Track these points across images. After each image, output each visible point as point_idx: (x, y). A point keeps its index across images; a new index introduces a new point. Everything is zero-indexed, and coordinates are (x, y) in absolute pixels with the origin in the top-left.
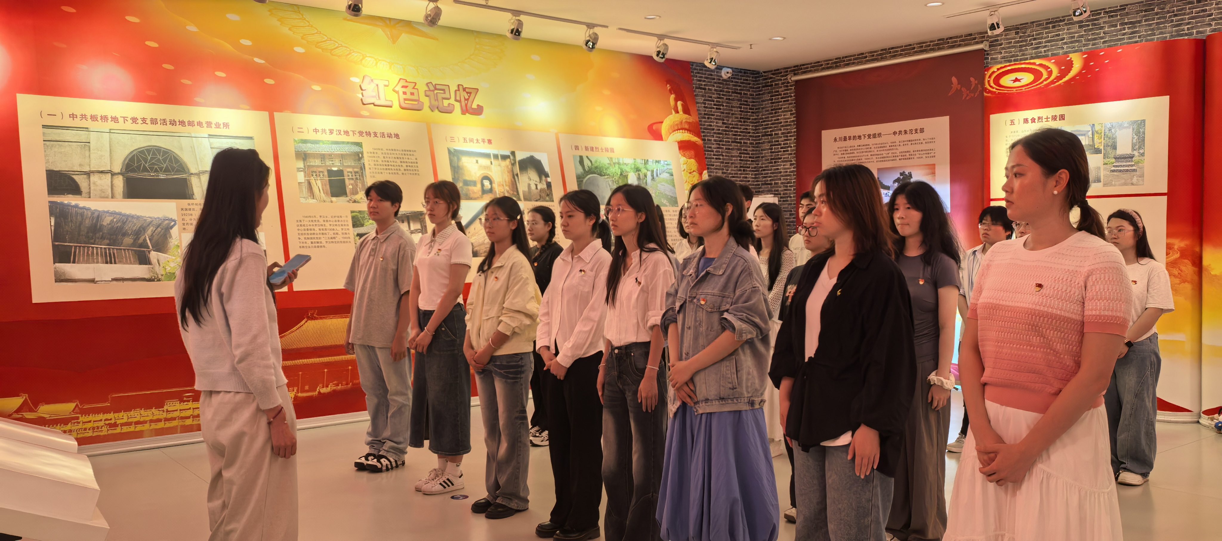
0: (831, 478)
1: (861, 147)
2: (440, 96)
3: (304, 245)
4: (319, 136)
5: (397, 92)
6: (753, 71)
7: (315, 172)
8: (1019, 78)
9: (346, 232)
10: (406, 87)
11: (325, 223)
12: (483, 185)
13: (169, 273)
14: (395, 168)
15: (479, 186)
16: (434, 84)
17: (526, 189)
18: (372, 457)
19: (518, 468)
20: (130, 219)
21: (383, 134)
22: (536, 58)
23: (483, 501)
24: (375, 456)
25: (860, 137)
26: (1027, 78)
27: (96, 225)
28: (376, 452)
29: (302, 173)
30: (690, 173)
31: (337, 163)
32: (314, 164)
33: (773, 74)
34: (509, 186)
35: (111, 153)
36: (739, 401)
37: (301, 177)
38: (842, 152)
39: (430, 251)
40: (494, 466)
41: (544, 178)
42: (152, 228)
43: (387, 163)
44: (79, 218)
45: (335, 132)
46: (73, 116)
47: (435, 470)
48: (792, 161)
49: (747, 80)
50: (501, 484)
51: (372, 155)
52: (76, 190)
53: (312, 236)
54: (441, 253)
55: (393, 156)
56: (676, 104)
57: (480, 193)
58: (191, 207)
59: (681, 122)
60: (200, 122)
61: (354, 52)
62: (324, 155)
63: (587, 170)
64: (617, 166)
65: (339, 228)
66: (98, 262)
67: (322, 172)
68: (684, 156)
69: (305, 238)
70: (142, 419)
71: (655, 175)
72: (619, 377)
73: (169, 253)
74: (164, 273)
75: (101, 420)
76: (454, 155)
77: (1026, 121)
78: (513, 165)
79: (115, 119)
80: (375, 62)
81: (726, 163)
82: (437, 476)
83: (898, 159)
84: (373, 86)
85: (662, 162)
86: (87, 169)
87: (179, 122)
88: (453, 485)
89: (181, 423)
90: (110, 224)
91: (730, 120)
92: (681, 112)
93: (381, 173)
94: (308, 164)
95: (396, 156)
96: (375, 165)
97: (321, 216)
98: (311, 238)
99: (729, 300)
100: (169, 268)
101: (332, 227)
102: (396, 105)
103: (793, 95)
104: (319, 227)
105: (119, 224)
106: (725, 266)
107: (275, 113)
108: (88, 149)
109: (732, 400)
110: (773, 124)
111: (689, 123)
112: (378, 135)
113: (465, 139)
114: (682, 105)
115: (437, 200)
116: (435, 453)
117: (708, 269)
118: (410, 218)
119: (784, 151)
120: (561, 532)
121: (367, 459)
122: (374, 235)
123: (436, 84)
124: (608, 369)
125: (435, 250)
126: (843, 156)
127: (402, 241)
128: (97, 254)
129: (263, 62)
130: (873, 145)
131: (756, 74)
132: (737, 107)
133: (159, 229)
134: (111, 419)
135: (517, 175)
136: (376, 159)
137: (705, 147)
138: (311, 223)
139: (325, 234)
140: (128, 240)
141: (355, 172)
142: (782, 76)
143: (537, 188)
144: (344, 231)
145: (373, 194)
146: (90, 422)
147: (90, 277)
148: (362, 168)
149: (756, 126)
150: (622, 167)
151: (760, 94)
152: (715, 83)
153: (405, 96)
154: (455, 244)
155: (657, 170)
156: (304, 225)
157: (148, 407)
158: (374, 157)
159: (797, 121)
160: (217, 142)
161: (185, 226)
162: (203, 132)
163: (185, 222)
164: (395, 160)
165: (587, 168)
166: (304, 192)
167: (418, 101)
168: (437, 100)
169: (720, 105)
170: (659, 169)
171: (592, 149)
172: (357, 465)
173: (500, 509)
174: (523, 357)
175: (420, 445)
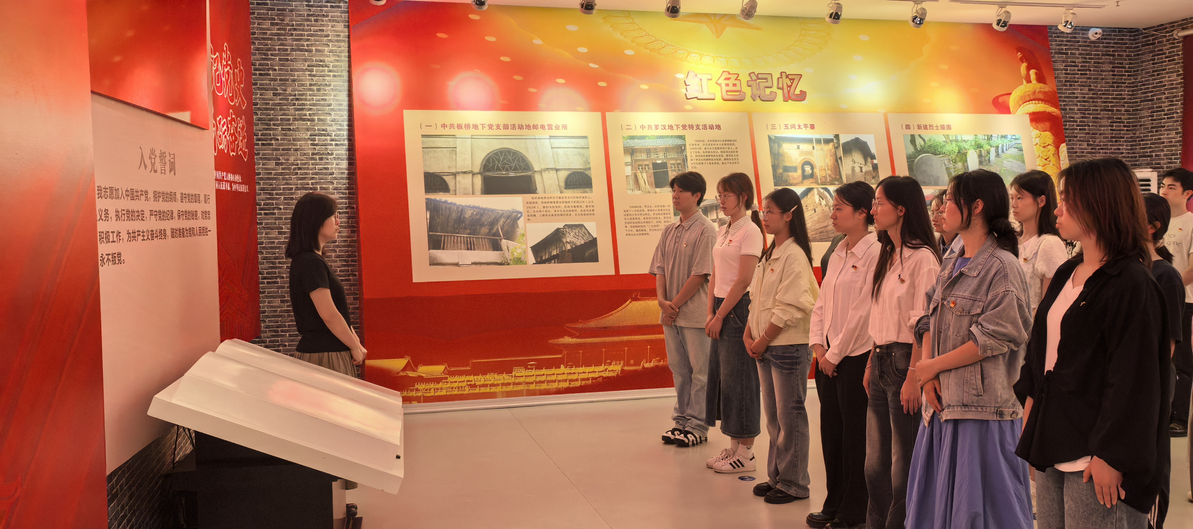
0: (1068, 504)
2: (763, 85)
3: (631, 233)
4: (646, 132)
5: (720, 85)
10: (728, 79)
11: (648, 212)
12: (803, 171)
13: (516, 258)
14: (716, 158)
15: (799, 172)
16: (756, 74)
17: (850, 172)
18: (678, 432)
19: (797, 457)
20: (486, 212)
21: (705, 126)
22: (864, 38)
23: (764, 485)
24: (681, 432)
27: (460, 217)
28: (681, 428)
29: (630, 167)
30: (1044, 147)
31: (661, 155)
32: (640, 158)
33: (1156, 31)
34: (832, 170)
35: (472, 156)
36: (985, 410)
37: (628, 171)
40: (775, 452)
41: (869, 160)
42: (503, 220)
43: (708, 154)
44: (448, 211)
45: (660, 127)
46: (444, 126)
47: (726, 450)
48: (1178, 129)
49: (1123, 39)
50: (780, 469)
51: (694, 147)
52: (444, 188)
53: (638, 224)
54: (732, 244)
55: (715, 146)
56: (1028, 73)
57: (801, 179)
58: (535, 200)
59: (1034, 93)
60: (542, 125)
61: (680, 49)
62: (649, 149)
63: (919, 149)
64: (954, 144)
65: (662, 217)
66: (461, 249)
67: (648, 165)
68: (1037, 128)
69: (631, 227)
70: (495, 383)
71: (1000, 151)
72: (881, 377)
73: (516, 241)
74: (512, 258)
75: (464, 381)
76: (774, 142)
78: (836, 148)
79: (476, 127)
80: (699, 57)
81: (1093, 134)
82: (728, 456)
84: (697, 80)
85: (1009, 137)
86: (453, 170)
87: (526, 126)
88: (743, 466)
89: (527, 388)
90: (471, 217)
91: (1099, 86)
92: (1034, 81)
93: (703, 164)
94: (635, 158)
95: (717, 147)
96: (696, 156)
97: (645, 206)
98: (637, 227)
99: (980, 303)
100: (516, 254)
101: (655, 216)
102: (718, 97)
103: (1180, 53)
104: (644, 216)
105: (478, 217)
106: (980, 267)
107: (607, 113)
108: (455, 153)
109: (976, 407)
110: (1154, 87)
111: (1045, 93)
112: (701, 127)
113: (786, 126)
114: (1036, 74)
116: (726, 434)
118: (710, 209)
119: (1168, 118)
121: (673, 433)
122: (679, 223)
123: (758, 74)
125: (727, 241)
127: (704, 228)
128: (461, 241)
129: (597, 66)
131: (1135, 32)
132: (1109, 71)
133: (509, 220)
134: (471, 381)
135: (840, 158)
136: (697, 150)
137: (1065, 117)
138: (637, 213)
139: (649, 222)
140: (485, 230)
141: (678, 164)
142: (1168, 32)
143: (861, 171)
145: (676, 185)
146: (456, 382)
147: (455, 261)
148: (685, 160)
149: (1133, 91)
150: (960, 144)
151: (1139, 55)
152: (1080, 46)
153: (727, 88)
154: (745, 235)
155: (1003, 145)
156: (630, 215)
157: (500, 372)
158: (696, 148)
159: (1184, 83)
160: (556, 143)
161: (530, 218)
162: (545, 134)
163: (530, 214)
164: (715, 150)
165: (919, 148)
166: (631, 184)
167: (740, 91)
168: (759, 89)
169: (1086, 70)
170: (1005, 144)
171: (925, 127)
172: (664, 438)
173: (779, 495)
174: (799, 348)
175: (713, 425)
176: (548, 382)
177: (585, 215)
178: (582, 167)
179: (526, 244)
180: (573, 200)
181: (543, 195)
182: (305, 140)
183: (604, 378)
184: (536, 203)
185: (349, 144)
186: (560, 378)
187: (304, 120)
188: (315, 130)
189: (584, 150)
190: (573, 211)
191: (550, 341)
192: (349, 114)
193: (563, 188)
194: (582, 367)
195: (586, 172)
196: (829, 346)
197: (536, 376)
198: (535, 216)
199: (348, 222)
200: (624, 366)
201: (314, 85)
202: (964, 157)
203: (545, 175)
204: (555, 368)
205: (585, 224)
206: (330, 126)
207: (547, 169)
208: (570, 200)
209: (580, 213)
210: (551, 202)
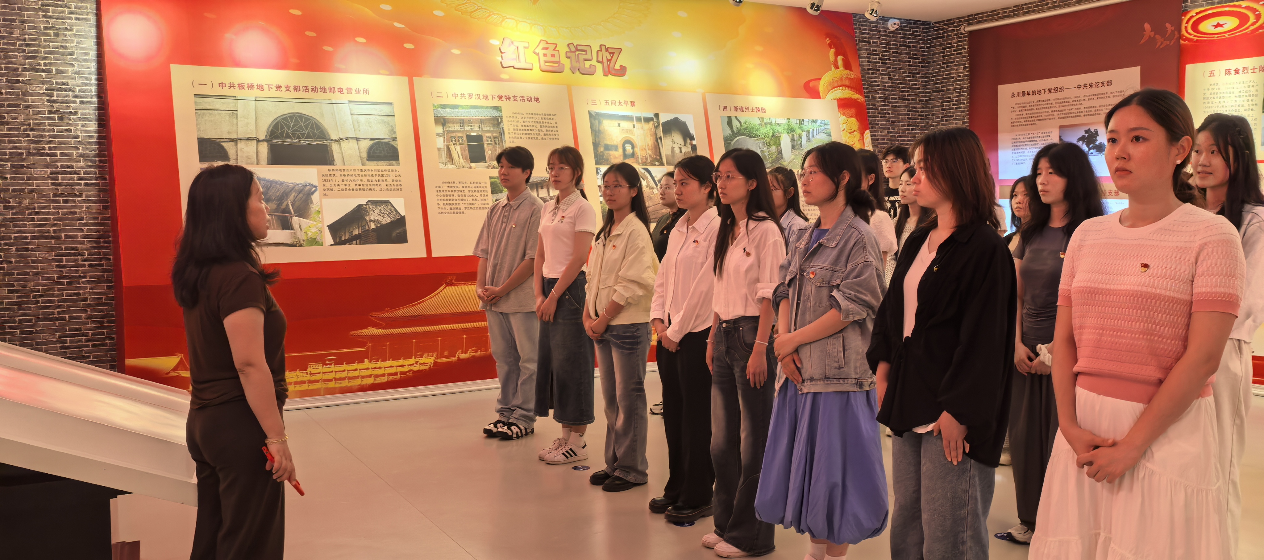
0: (926, 466)
1: (1040, 103)
2: (582, 57)
3: (443, 211)
4: (458, 101)
5: (538, 54)
6: (923, 22)
7: (454, 137)
8: (1221, 23)
9: (484, 198)
10: (547, 48)
11: (463, 189)
12: (624, 150)
13: (311, 238)
14: (535, 132)
15: (620, 151)
16: (575, 45)
17: (670, 153)
18: (501, 425)
19: (636, 441)
20: (274, 185)
21: (523, 97)
22: (682, 14)
23: (601, 473)
24: (504, 424)
25: (1039, 92)
26: (1230, 23)
28: (505, 420)
29: (442, 139)
30: (850, 133)
31: (476, 127)
32: (453, 129)
33: (945, 25)
34: (652, 150)
35: (256, 121)
36: (846, 382)
37: (440, 142)
38: (1021, 109)
39: (553, 218)
40: (613, 436)
41: (688, 141)
42: (293, 194)
43: (527, 128)
45: (474, 97)
46: (222, 85)
47: (559, 439)
48: (965, 119)
49: (917, 31)
50: (618, 456)
51: (512, 119)
52: (225, 157)
53: (451, 202)
54: (565, 220)
55: (533, 120)
56: (836, 60)
58: (332, 173)
59: (841, 79)
60: (340, 88)
61: (494, 14)
62: (463, 120)
64: (768, 127)
65: (478, 194)
67: (462, 137)
68: (844, 114)
69: (444, 204)
71: (811, 136)
72: (727, 352)
73: (310, 219)
74: (305, 238)
76: (594, 117)
77: (1228, 72)
78: (656, 127)
79: (260, 87)
80: (515, 23)
81: (892, 121)
82: (560, 445)
83: (1082, 114)
84: (513, 48)
85: (819, 122)
86: (234, 136)
87: (321, 88)
88: (576, 455)
89: (324, 386)
91: (897, 76)
92: (841, 68)
93: (521, 138)
94: (447, 129)
95: (536, 120)
96: (514, 129)
97: (460, 182)
98: (450, 204)
99: (840, 274)
100: (310, 234)
101: (471, 193)
102: (536, 68)
103: (966, 47)
104: (459, 193)
106: (838, 238)
107: (414, 78)
108: (235, 116)
109: (838, 380)
110: (944, 79)
111: (850, 79)
112: (518, 99)
113: (606, 102)
114: (843, 59)
115: (562, 165)
116: (559, 422)
117: (821, 241)
118: (539, 185)
119: (956, 108)
120: (674, 509)
121: (495, 426)
122: (506, 202)
123: (577, 45)
124: (716, 343)
125: (558, 218)
126: (1021, 113)
127: (535, 207)
129: (403, 26)
130: (1054, 100)
131: (927, 25)
132: (905, 61)
133: (301, 195)
135: (660, 138)
136: (515, 124)
137: (868, 104)
138: (450, 189)
139: (465, 200)
141: (495, 137)
142: (955, 27)
143: (681, 152)
144: (482, 198)
145: (504, 160)
148: (502, 133)
149: (926, 82)
150: (774, 127)
151: (930, 47)
152: (881, 35)
153: (545, 59)
154: (579, 211)
155: (813, 130)
156: (443, 191)
158: (514, 121)
159: (971, 75)
160: (356, 109)
161: (326, 192)
162: (345, 98)
163: (325, 188)
164: (534, 124)
165: (735, 130)
166: (444, 158)
167: (559, 62)
168: (578, 61)
169: (886, 59)
170: (815, 129)
171: (742, 109)
172: (486, 431)
173: (617, 482)
174: (640, 327)
175: (546, 414)
176: (350, 378)
177: (391, 190)
178: (387, 137)
179: (322, 222)
180: (378, 173)
181: (342, 167)
182: (39, 94)
183: (414, 372)
184: (334, 175)
185: (98, 101)
186: (364, 373)
187: (37, 70)
188: (53, 84)
189: (389, 118)
190: (377, 185)
191: (352, 333)
192: (98, 66)
193: (365, 160)
194: (389, 360)
195: (392, 143)
196: (670, 323)
197: (336, 372)
198: (332, 190)
199: (99, 196)
200: (437, 357)
201: (50, 28)
202: (778, 141)
203: (344, 144)
204: (358, 363)
205: (392, 201)
206: (72, 79)
207: (346, 138)
208: (374, 173)
209: (386, 188)
210: (351, 175)
